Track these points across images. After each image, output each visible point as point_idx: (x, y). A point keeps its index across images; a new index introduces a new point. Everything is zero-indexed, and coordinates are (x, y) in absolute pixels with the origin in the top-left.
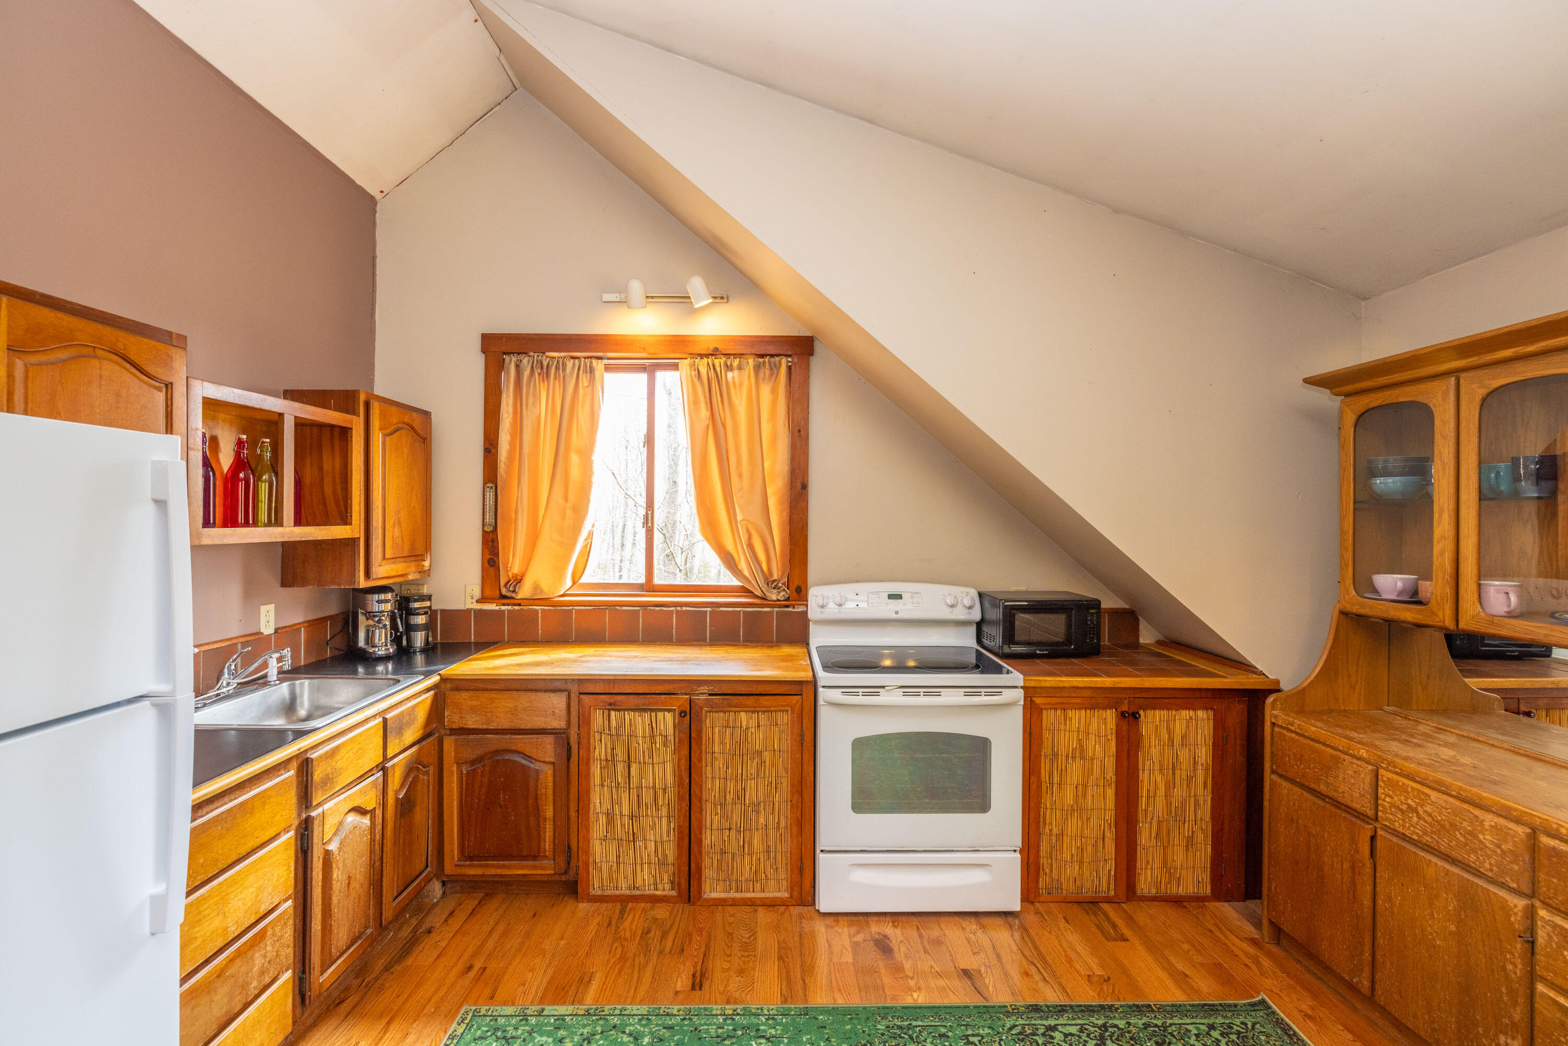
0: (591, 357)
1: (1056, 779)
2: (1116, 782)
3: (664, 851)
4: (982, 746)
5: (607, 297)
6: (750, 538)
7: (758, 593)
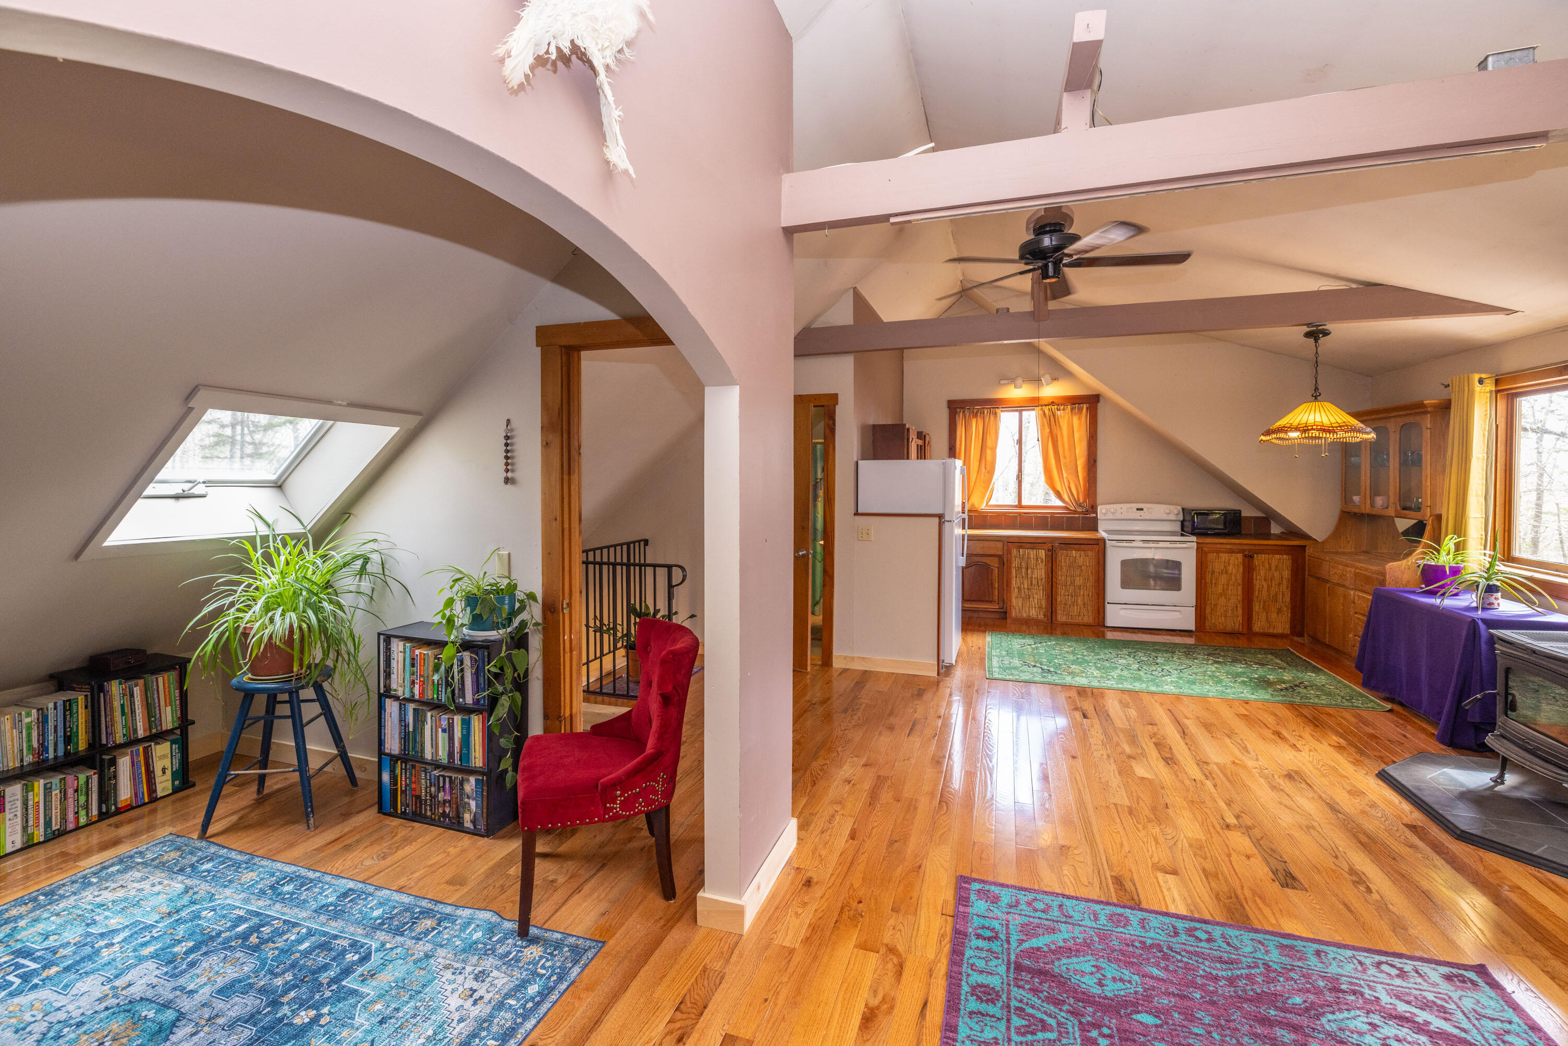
0: (995, 408)
1: (1213, 581)
2: (1243, 584)
3: (1041, 603)
4: (1177, 565)
5: (1002, 382)
6: (1069, 484)
7: (1072, 508)
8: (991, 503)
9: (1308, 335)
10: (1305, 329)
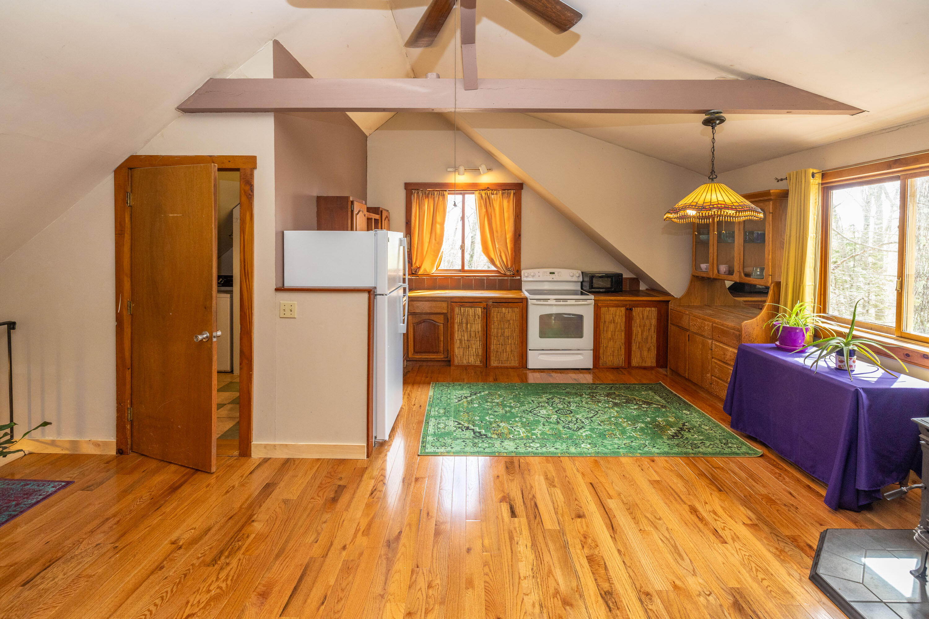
0: (443, 190)
1: (605, 329)
2: (625, 330)
3: (478, 351)
4: (580, 317)
5: (449, 170)
6: (501, 253)
7: (503, 272)
8: (442, 267)
9: (707, 122)
10: (704, 117)
